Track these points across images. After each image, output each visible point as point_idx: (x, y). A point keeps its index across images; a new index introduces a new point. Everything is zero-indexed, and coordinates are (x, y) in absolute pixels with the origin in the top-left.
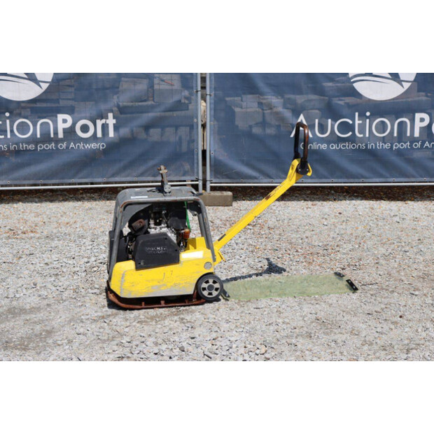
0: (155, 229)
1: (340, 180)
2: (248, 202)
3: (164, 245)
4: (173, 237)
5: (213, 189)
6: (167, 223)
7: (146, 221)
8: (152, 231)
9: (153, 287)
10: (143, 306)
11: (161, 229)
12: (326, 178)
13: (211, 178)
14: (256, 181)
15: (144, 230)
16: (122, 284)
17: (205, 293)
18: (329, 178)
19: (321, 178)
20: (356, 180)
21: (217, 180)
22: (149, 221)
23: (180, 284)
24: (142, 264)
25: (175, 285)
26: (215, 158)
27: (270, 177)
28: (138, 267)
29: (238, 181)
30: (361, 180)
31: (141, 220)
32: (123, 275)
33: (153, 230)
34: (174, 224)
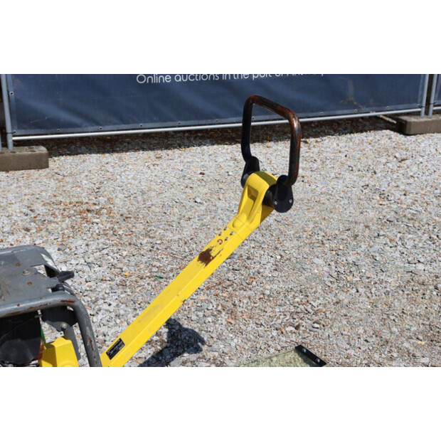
1: (188, 123)
2: (70, 158)
5: (18, 144)
12: (172, 121)
13: (13, 128)
14: (79, 129)
18: (175, 121)
19: (165, 121)
20: (210, 121)
21: (23, 132)
26: (17, 100)
27: (98, 124)
29: (53, 131)
30: (214, 121)
34: (12, 355)
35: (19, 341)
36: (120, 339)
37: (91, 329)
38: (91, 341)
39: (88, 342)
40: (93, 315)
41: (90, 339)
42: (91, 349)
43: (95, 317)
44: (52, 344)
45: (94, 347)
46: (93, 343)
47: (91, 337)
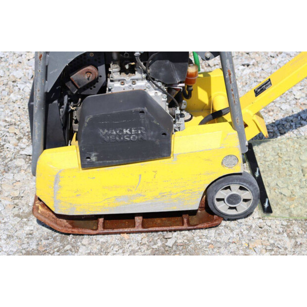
0: (123, 82)
3: (137, 125)
4: (158, 97)
6: (145, 72)
7: (102, 68)
8: (115, 87)
9: (117, 198)
10: (100, 230)
11: (134, 82)
15: (99, 86)
16: (55, 193)
17: (222, 207)
22: (107, 67)
23: (171, 193)
24: (94, 159)
25: (163, 195)
28: (86, 164)
31: (90, 68)
32: (57, 178)
33: (117, 85)
34: (161, 74)
35: (168, 62)
36: (269, 80)
37: (231, 62)
38: (230, 74)
39: (227, 75)
40: (273, 57)
41: (229, 71)
42: (229, 82)
43: (274, 59)
44: (209, 73)
45: (232, 80)
46: (232, 76)
47: (230, 70)
